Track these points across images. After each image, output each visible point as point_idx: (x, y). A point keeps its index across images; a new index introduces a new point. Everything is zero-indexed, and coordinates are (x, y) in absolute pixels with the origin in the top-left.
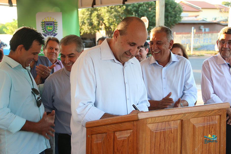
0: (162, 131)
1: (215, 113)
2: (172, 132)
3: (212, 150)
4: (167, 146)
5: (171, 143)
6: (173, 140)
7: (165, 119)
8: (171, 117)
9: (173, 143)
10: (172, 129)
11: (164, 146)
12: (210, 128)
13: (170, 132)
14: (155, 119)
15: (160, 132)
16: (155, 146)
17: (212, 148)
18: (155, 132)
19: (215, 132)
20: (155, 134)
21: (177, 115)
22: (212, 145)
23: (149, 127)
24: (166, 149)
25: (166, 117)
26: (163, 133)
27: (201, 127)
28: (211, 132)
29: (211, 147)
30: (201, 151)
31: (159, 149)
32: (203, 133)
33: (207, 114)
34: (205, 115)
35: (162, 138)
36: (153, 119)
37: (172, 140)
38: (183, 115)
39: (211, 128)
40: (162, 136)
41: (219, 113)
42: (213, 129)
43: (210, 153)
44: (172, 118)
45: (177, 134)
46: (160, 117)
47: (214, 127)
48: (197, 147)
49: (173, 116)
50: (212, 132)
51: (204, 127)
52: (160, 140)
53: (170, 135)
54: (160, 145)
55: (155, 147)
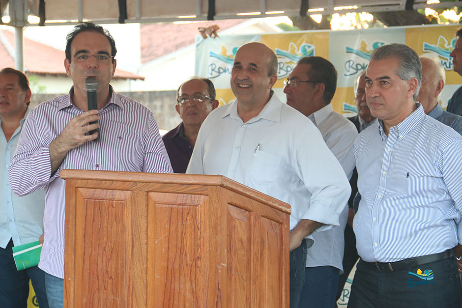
0: (97, 200)
1: (195, 189)
2: (114, 206)
3: (187, 250)
4: (105, 224)
5: (112, 221)
6: (116, 218)
7: (101, 185)
8: (112, 183)
9: (115, 222)
10: (114, 201)
11: (99, 224)
12: (182, 213)
13: (111, 205)
14: (87, 182)
15: (94, 202)
16: (86, 220)
17: (188, 247)
18: (86, 200)
19: (194, 222)
20: (86, 203)
21: (124, 182)
22: (188, 243)
23: (81, 192)
24: (103, 228)
25: (103, 181)
26: (98, 203)
27: (166, 207)
28: (186, 220)
29: (185, 244)
30: (167, 246)
31: (93, 226)
32: (170, 219)
33: (177, 189)
34: (173, 189)
35: (98, 211)
36: (83, 181)
37: (114, 218)
38: (132, 183)
39: (185, 214)
40: (97, 208)
41: (203, 191)
42: (189, 215)
43: (184, 254)
44: (112, 185)
45: (122, 211)
46: (95, 181)
47: (191, 212)
48: (158, 239)
49: (114, 182)
50: (188, 219)
51: (171, 208)
52: (94, 213)
53: (110, 210)
54: (93, 220)
55: (86, 222)
